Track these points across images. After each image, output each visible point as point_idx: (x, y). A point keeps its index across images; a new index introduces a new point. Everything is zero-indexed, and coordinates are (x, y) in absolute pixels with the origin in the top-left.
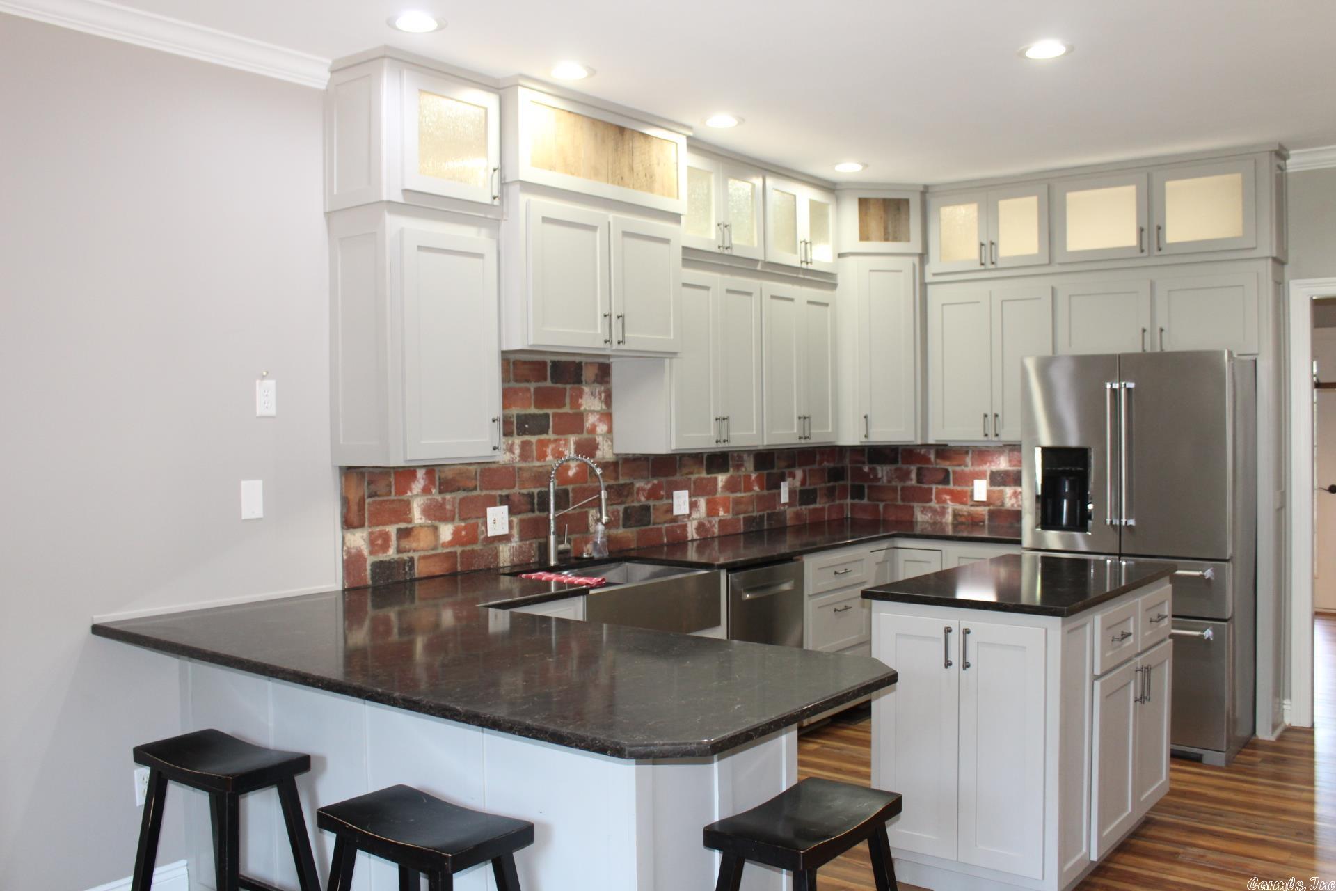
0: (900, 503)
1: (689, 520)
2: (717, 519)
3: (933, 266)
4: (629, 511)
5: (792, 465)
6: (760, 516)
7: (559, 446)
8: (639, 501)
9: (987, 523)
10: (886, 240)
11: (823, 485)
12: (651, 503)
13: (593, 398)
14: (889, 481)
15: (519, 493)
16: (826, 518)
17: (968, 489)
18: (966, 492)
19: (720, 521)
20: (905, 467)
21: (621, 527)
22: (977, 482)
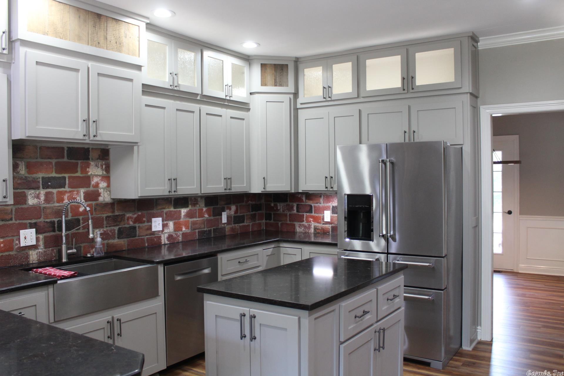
0: (288, 222)
1: (162, 234)
2: (181, 232)
3: (300, 100)
4: (122, 229)
5: (230, 203)
6: (209, 230)
7: (73, 194)
8: (129, 224)
9: (330, 233)
10: (276, 85)
11: (248, 213)
12: (137, 225)
13: (96, 168)
14: (283, 211)
15: (44, 221)
16: (251, 231)
17: (321, 215)
18: (320, 217)
19: (183, 234)
20: (291, 204)
21: (116, 238)
22: (325, 212)
